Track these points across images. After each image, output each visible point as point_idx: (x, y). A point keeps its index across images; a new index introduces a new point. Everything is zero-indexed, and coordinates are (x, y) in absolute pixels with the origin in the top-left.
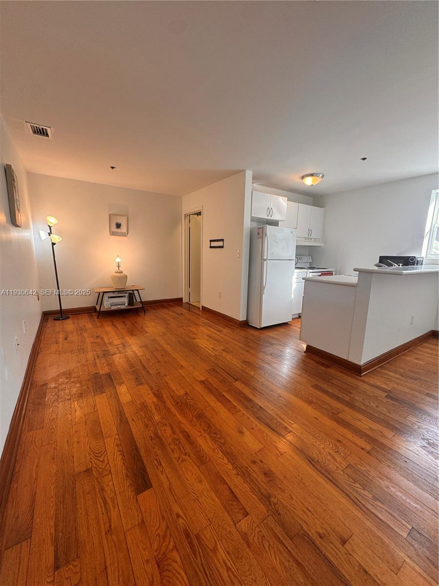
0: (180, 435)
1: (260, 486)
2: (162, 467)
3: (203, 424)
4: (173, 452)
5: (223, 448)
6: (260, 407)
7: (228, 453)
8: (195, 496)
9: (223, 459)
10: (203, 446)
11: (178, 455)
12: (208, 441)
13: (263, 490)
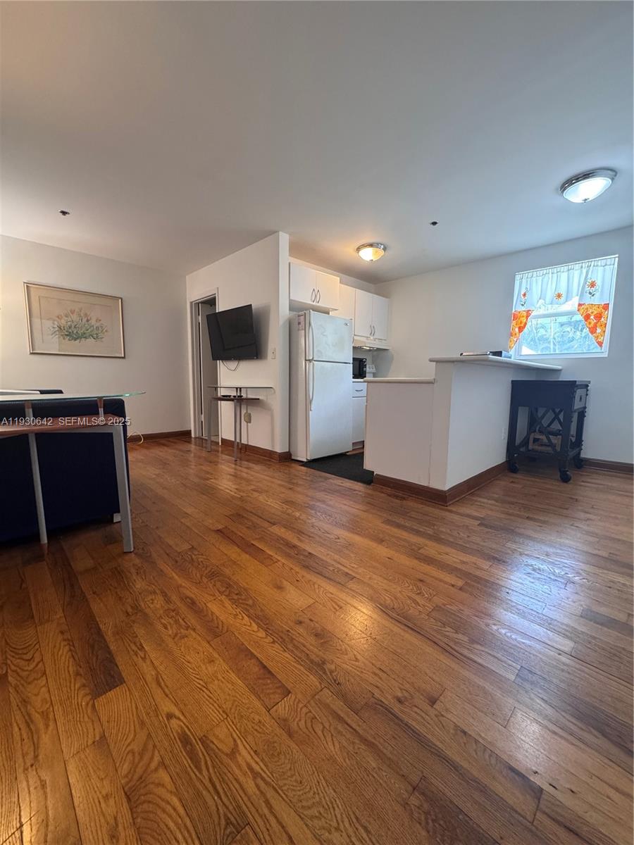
0: (178, 603)
1: (308, 652)
2: (145, 651)
3: (218, 584)
4: (166, 628)
5: (252, 611)
6: (310, 553)
7: (258, 617)
8: (201, 682)
9: (250, 626)
10: (218, 613)
11: (175, 631)
12: (227, 605)
13: (313, 657)
